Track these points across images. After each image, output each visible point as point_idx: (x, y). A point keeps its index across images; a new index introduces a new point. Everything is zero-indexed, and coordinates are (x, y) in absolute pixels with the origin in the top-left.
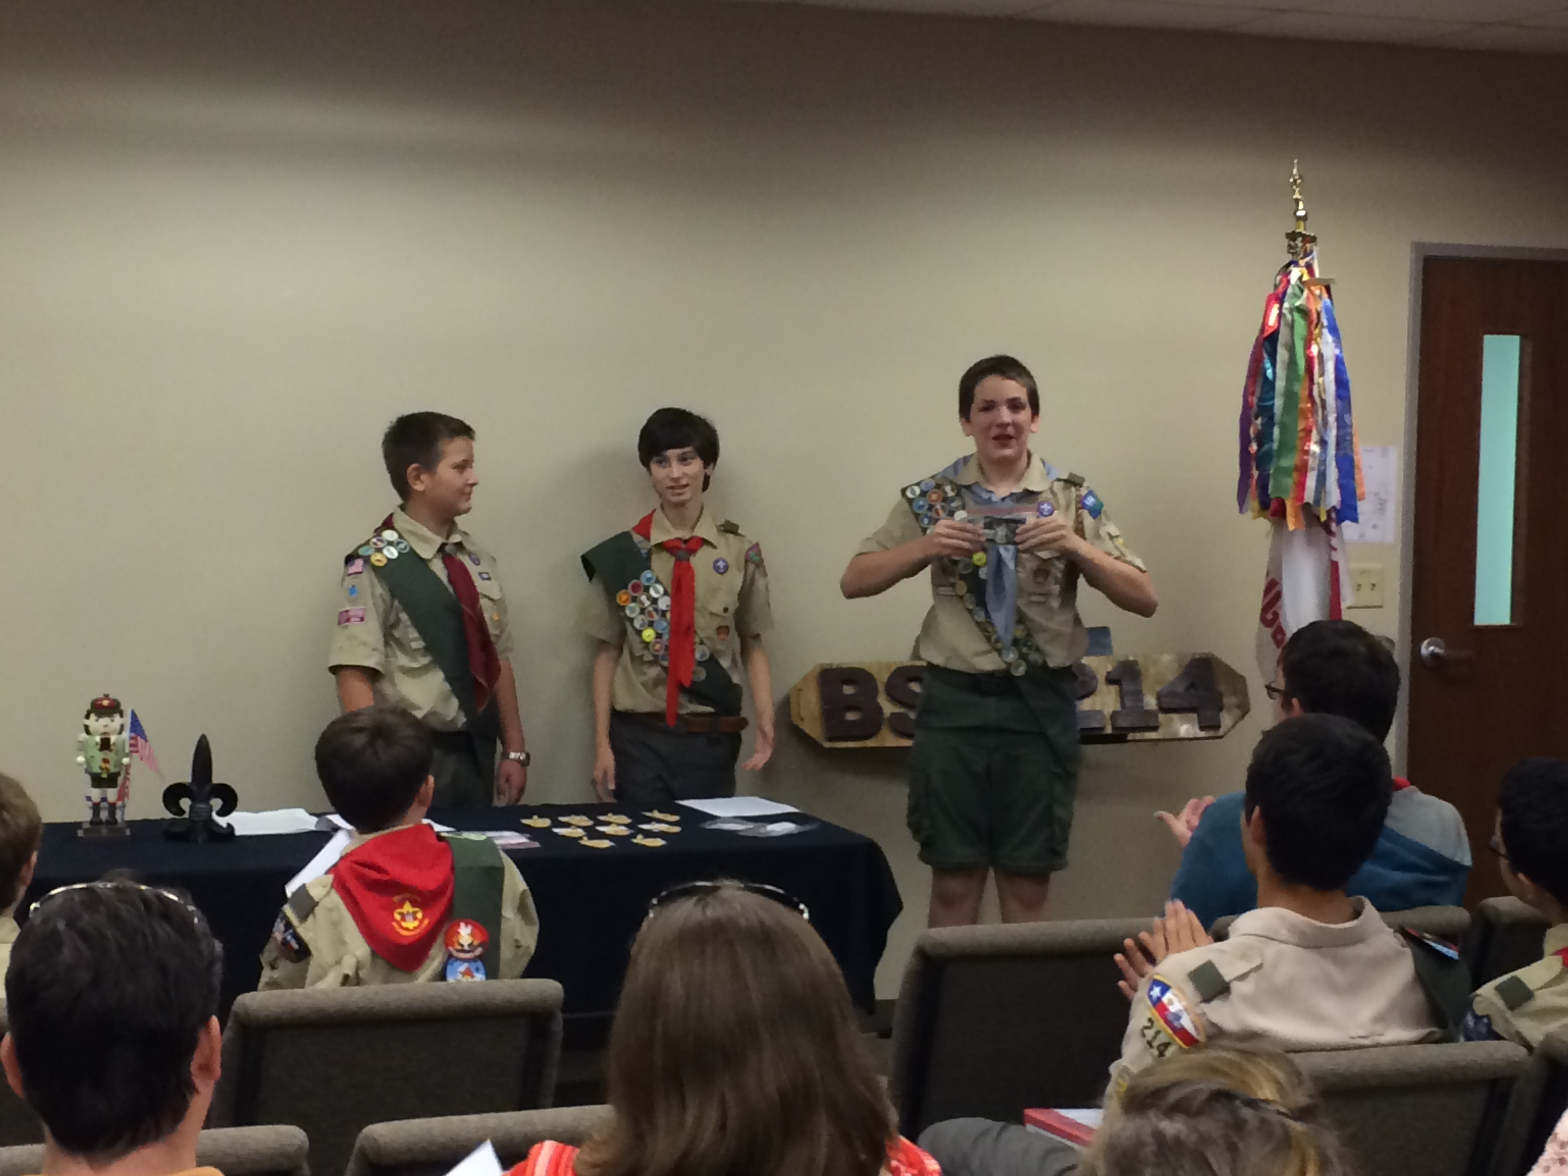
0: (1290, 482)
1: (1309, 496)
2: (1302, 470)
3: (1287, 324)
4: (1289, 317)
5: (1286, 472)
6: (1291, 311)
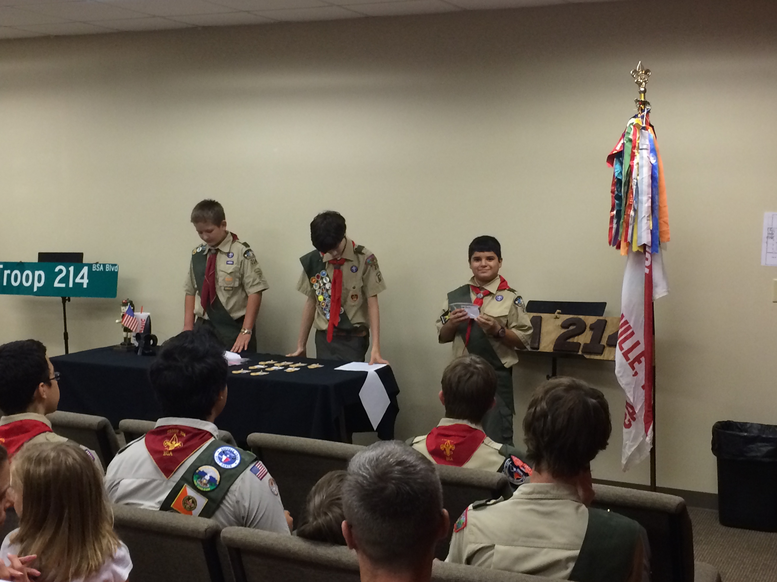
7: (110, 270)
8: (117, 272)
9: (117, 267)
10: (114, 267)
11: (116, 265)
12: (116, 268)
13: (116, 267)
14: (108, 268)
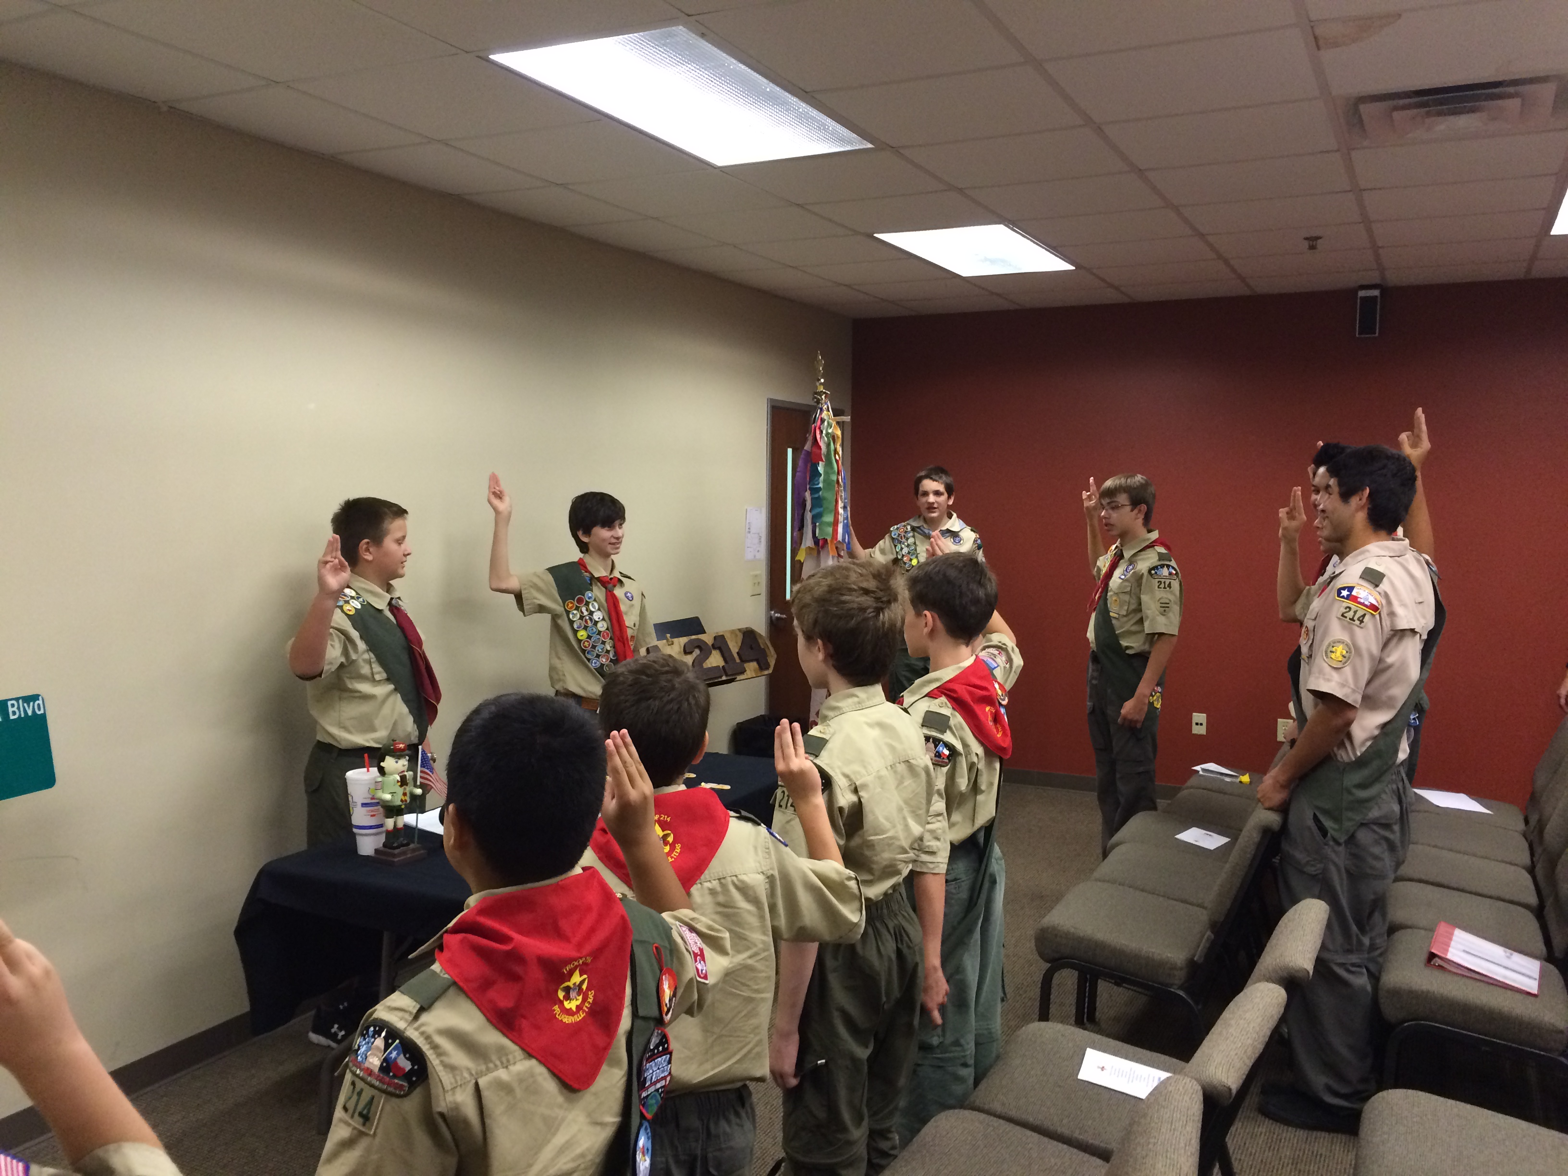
0: (830, 530)
1: (840, 537)
2: (836, 523)
3: (825, 443)
4: (826, 439)
5: (828, 524)
6: (827, 434)
7: (23, 716)
8: (43, 717)
9: (40, 702)
10: (31, 704)
11: (35, 698)
12: (39, 705)
13: (37, 702)
14: (15, 709)
